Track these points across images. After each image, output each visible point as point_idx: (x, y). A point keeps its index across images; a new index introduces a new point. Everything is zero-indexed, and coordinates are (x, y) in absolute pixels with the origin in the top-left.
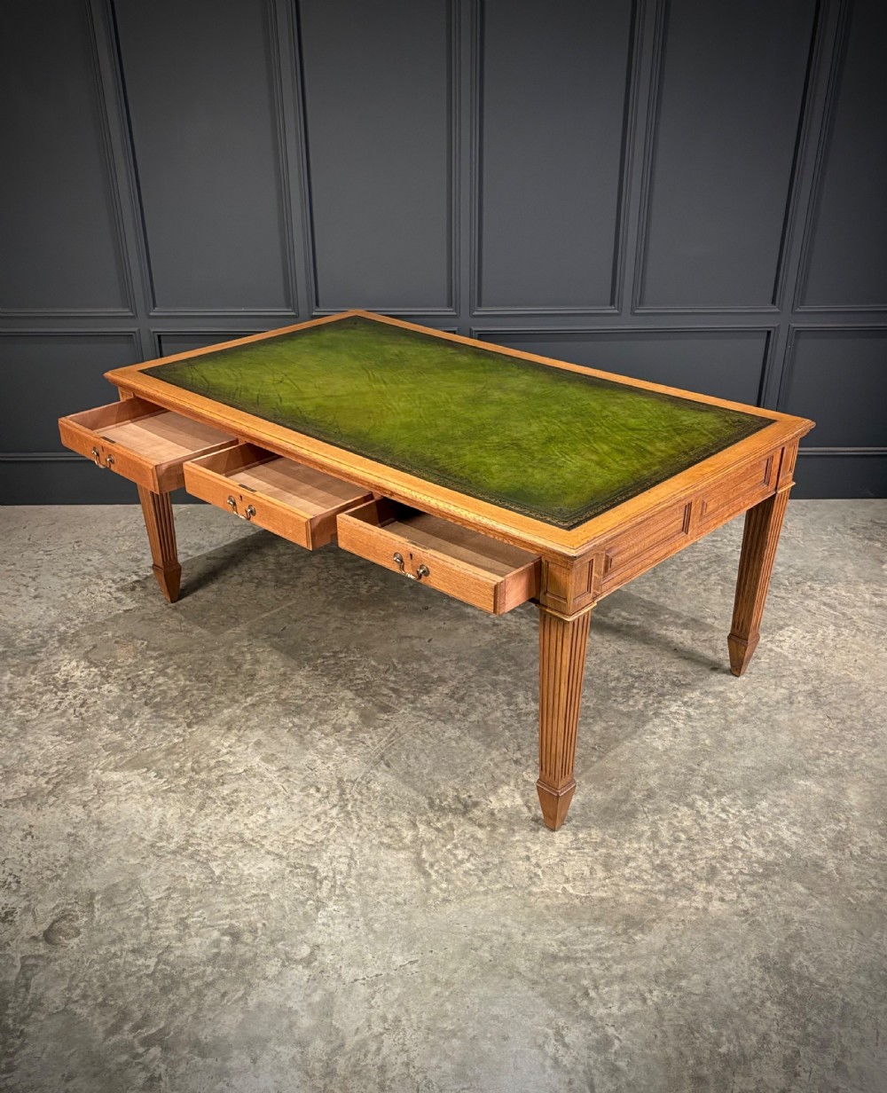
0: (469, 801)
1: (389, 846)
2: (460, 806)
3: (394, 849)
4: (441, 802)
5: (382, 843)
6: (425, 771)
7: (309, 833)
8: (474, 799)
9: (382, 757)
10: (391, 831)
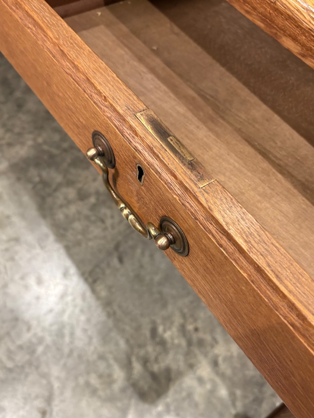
0: (195, 337)
1: (94, 392)
2: (184, 343)
3: (100, 397)
4: (165, 331)
5: (88, 384)
6: (157, 278)
7: (13, 348)
8: (201, 335)
9: (117, 247)
10: (102, 366)
